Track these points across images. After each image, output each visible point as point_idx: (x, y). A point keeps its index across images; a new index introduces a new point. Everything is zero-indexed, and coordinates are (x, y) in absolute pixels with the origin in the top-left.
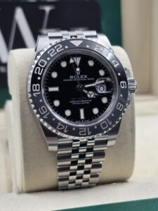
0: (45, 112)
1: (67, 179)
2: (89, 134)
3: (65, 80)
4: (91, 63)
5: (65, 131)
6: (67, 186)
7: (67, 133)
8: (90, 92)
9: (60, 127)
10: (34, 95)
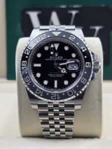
0: (28, 81)
2: (58, 98)
3: (46, 59)
4: (66, 48)
5: (41, 95)
7: (42, 97)
9: (38, 92)
10: (23, 68)
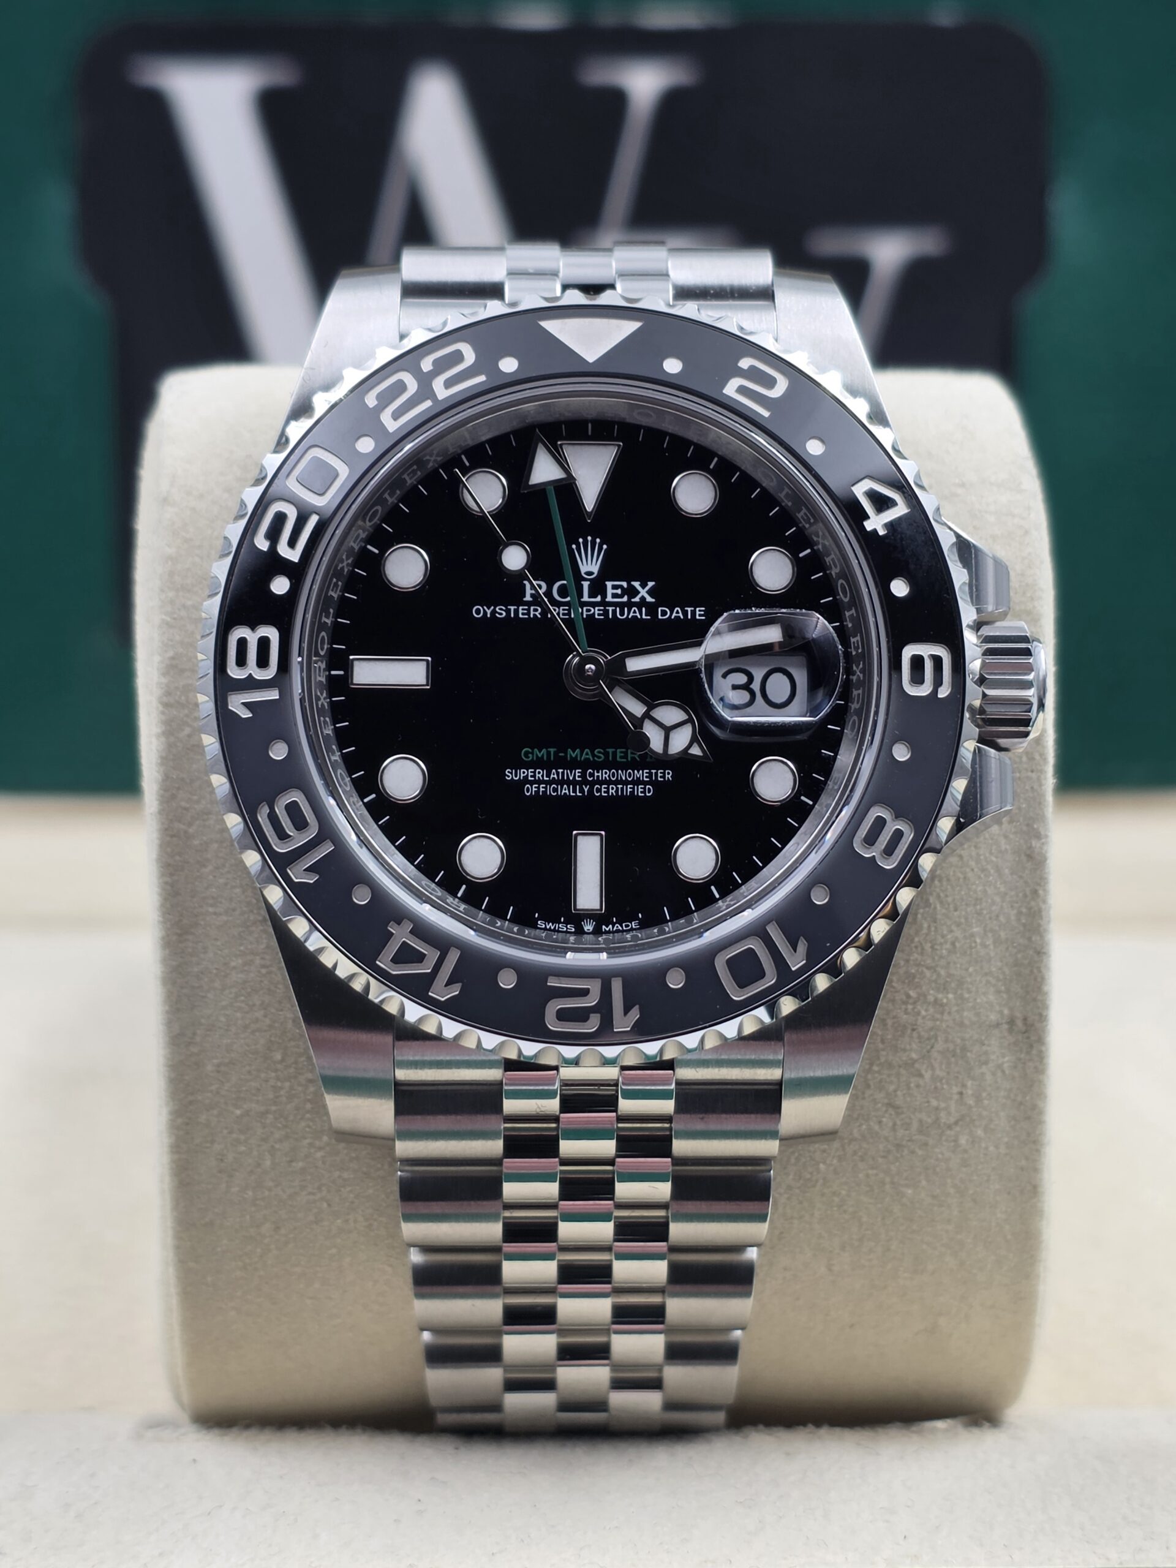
1: (491, 1355)
6: (496, 1407)
8: (670, 714)
